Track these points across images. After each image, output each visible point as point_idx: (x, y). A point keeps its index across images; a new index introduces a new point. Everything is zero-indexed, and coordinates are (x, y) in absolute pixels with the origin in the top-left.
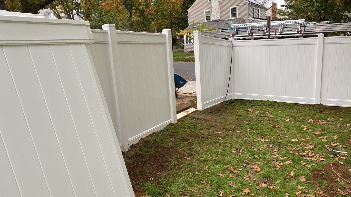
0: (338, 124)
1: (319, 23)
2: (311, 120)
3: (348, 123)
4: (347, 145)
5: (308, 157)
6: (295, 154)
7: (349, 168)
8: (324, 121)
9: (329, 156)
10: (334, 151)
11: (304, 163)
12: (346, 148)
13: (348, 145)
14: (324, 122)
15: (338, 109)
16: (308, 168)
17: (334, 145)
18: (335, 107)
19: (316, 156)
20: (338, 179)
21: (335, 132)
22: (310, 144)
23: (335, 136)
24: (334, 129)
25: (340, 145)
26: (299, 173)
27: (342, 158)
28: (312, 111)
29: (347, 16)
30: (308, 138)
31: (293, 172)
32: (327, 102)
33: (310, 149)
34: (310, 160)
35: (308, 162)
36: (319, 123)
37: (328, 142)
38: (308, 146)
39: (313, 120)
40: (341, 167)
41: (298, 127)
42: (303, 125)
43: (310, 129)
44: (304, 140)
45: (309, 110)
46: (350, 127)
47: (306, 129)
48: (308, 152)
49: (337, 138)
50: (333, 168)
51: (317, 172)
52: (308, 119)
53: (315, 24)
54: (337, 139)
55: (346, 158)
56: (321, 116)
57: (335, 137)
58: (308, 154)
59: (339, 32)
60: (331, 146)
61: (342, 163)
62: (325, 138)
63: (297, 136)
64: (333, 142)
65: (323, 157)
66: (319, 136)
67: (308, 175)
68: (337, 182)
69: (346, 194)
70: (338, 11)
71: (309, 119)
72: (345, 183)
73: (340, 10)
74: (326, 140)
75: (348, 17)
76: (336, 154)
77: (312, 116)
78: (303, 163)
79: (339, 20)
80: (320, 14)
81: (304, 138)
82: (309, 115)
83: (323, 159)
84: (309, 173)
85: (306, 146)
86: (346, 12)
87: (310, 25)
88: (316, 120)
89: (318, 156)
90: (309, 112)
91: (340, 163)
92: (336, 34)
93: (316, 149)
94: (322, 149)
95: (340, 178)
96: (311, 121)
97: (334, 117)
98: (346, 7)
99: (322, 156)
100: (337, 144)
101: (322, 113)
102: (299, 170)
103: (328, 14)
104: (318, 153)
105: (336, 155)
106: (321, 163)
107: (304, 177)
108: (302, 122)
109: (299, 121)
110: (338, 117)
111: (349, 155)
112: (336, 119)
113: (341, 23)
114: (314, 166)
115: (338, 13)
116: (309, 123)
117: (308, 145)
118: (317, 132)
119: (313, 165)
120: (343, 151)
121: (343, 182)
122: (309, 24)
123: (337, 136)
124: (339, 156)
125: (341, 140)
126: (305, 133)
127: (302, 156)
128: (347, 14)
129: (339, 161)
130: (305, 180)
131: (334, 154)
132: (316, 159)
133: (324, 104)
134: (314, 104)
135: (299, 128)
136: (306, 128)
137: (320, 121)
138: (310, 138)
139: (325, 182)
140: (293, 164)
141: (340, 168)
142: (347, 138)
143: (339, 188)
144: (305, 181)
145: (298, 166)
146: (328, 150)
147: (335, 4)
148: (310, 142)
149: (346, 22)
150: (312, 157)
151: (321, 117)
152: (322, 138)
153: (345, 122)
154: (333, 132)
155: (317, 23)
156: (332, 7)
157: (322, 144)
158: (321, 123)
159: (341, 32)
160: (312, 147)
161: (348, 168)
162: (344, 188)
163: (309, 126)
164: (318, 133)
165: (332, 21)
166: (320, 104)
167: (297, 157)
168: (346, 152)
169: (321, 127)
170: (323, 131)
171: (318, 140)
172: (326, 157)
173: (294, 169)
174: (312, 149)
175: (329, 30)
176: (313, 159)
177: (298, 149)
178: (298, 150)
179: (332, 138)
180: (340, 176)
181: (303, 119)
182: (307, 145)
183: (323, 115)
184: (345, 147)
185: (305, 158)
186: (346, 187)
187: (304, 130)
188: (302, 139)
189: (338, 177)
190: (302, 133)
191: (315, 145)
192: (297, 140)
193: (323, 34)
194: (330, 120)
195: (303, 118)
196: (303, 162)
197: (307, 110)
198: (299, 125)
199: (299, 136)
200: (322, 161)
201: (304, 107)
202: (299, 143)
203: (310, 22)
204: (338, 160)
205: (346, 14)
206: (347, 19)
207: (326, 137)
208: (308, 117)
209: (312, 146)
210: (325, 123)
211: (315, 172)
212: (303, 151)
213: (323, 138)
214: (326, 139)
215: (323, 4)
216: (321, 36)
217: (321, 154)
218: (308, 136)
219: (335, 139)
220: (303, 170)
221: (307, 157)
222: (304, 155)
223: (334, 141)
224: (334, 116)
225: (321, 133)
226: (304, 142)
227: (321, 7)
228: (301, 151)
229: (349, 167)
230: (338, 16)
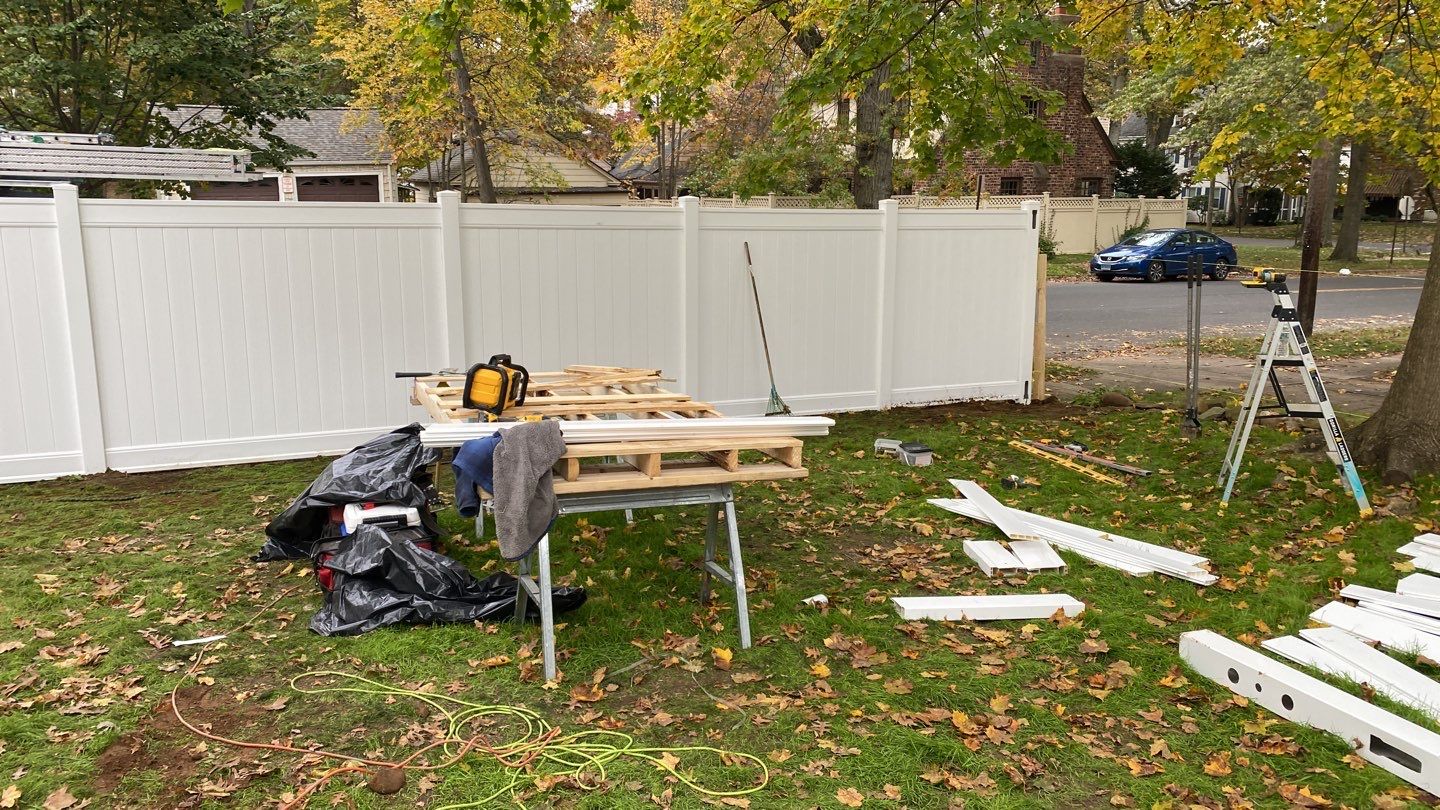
0: (183, 537)
1: (56, 138)
2: (73, 545)
3: (218, 524)
4: (222, 609)
5: (77, 701)
6: (15, 708)
7: (235, 689)
8: (128, 535)
9: (160, 668)
10: (177, 643)
11: (62, 734)
12: (218, 622)
13: (225, 606)
14: (131, 542)
15: (180, 479)
16: (81, 747)
17: (173, 621)
18: (169, 475)
19: (111, 685)
20: (202, 746)
21: (175, 571)
22: (79, 645)
23: (175, 587)
24: (171, 560)
25: (198, 614)
26: (41, 783)
27: (207, 662)
28: (76, 505)
29: (165, 121)
30: (69, 624)
31: (13, 788)
32: (136, 456)
33: (82, 666)
34: (84, 712)
35: (80, 723)
36: (111, 547)
37: (154, 614)
38: (72, 655)
39: (85, 543)
40: (208, 695)
41: (20, 584)
42: (39, 571)
43: (74, 580)
44: (51, 634)
45: (62, 505)
46: (226, 540)
47: (57, 584)
48: (73, 679)
49: (183, 592)
50: (180, 712)
51: (118, 751)
52: (63, 544)
53: (37, 139)
54: (184, 595)
55: (223, 656)
56: (115, 517)
57: (175, 591)
58: (74, 687)
59: (148, 181)
60: (164, 631)
61: (210, 681)
62: (137, 604)
63: (18, 627)
64: (171, 613)
65: (138, 683)
66: (116, 600)
67: (82, 777)
68: (200, 758)
69: (234, 788)
70: (128, 98)
71: (66, 542)
72: (226, 750)
73: (137, 96)
74: (143, 611)
75: (169, 127)
76: (184, 656)
77: (77, 528)
78: (57, 734)
79: (138, 132)
80: (56, 98)
81: (54, 627)
82: (65, 526)
83: (138, 690)
84: (86, 763)
85: (63, 658)
86: (161, 106)
87: (14, 144)
88: (97, 539)
89: (118, 685)
90: (67, 510)
91: (204, 684)
92: (138, 190)
93: (106, 656)
94: (132, 652)
95: (209, 741)
96: (79, 550)
97: (167, 514)
98: (156, 86)
99: (135, 679)
100: (184, 616)
101: (117, 506)
102: (42, 769)
103: (89, 106)
104: (118, 673)
105: (186, 658)
106: (133, 706)
107: (63, 790)
108: (36, 559)
109: (23, 560)
110: (182, 509)
111: (230, 645)
112: (175, 518)
113: (145, 149)
114: (104, 728)
115: (131, 105)
116: (69, 560)
117: (71, 650)
118: (105, 588)
119: (99, 727)
120: (211, 633)
121: (218, 749)
122: (13, 138)
123: (185, 583)
124: (198, 656)
125: (198, 595)
126: (56, 602)
127: (49, 704)
128: (165, 112)
129: (199, 675)
130: (69, 801)
131: (177, 657)
132: (109, 700)
133: (122, 470)
134: (83, 473)
135: (24, 589)
136: (54, 582)
137: (113, 539)
138: (80, 621)
139: (153, 778)
140: (12, 755)
141: (204, 703)
142: (221, 583)
143: (206, 779)
144: (72, 806)
145: (34, 757)
146: (154, 646)
147: (110, 67)
148: (77, 637)
149: (167, 146)
150: (95, 695)
151: (117, 521)
152: (126, 606)
153: (206, 523)
154: (169, 573)
155: (48, 137)
156: (104, 79)
157: (131, 628)
158: (120, 549)
159: (155, 181)
160: (92, 652)
161: (234, 693)
162: (225, 771)
163: (70, 570)
164: (109, 590)
165: (108, 137)
166: (108, 470)
167: (29, 716)
168: (222, 633)
169: (118, 562)
170: (128, 579)
171: (112, 618)
172: (151, 678)
173: (18, 773)
174: (92, 664)
176: (96, 702)
177: (26, 682)
178: (27, 688)
179: (166, 595)
180: (207, 734)
181: (42, 545)
182: (67, 653)
183: (122, 512)
184: (215, 617)
185: (62, 710)
186: (231, 765)
187: (47, 591)
188: (43, 636)
189: (201, 738)
190: (40, 610)
191: (103, 641)
192: (19, 644)
193: (75, 187)
194: (151, 526)
195: (38, 540)
196: (55, 731)
197: (56, 506)
198: (25, 577)
199: (28, 622)
200: (135, 698)
201: (38, 493)
202: (28, 655)
203: (17, 129)
204: (194, 675)
205: (159, 113)
206: (169, 133)
207: (143, 597)
208: (59, 534)
209: (88, 649)
210: (135, 545)
211: (109, 752)
212: (54, 682)
213: (131, 607)
214: (143, 605)
215: (63, 63)
216: (65, 192)
217: (129, 670)
218: (70, 614)
219: (178, 596)
220: (58, 761)
221: (73, 703)
222: (59, 700)
223: (174, 605)
224: (167, 509)
225: (121, 587)
226: (55, 642)
227: (57, 72)
228: (43, 685)
229: (236, 685)
230: (130, 115)
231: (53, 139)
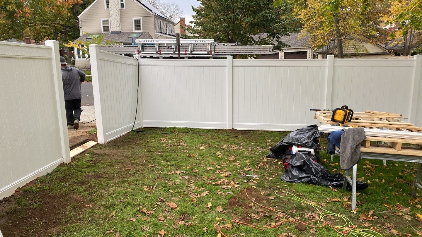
0: (249, 148)
1: (228, 44)
2: (225, 146)
3: (258, 146)
4: (258, 169)
5: (224, 185)
6: (211, 184)
7: (261, 191)
8: (236, 145)
9: (243, 181)
10: (247, 175)
11: (221, 192)
12: (257, 172)
13: (259, 168)
14: (237, 147)
15: (249, 133)
16: (225, 197)
17: (246, 170)
18: (247, 131)
19: (232, 183)
20: (252, 204)
21: (247, 156)
22: (225, 171)
23: (247, 161)
24: (246, 153)
25: (252, 169)
26: (216, 203)
27: (254, 182)
28: (225, 136)
29: (252, 38)
30: (223, 165)
31: (210, 203)
32: (240, 126)
33: (225, 177)
34: (226, 188)
35: (225, 191)
36: (233, 148)
37: (242, 167)
38: (223, 173)
39: (227, 146)
40: (254, 191)
41: (213, 154)
42: (217, 151)
43: (224, 155)
44: (219, 167)
45: (222, 136)
46: (260, 150)
47: (221, 155)
48: (223, 179)
49: (249, 162)
50: (247, 194)
51: (233, 200)
52: (222, 145)
53: (224, 45)
54: (249, 163)
55: (258, 181)
56: (234, 141)
57: (247, 162)
58: (224, 181)
59: (247, 54)
60: (244, 171)
61: (255, 187)
62: (238, 163)
63: (212, 164)
64: (246, 167)
65: (238, 184)
66: (233, 161)
67: (225, 204)
68: (252, 207)
69: (260, 217)
70: (244, 33)
71: (223, 145)
72: (258, 207)
73: (246, 32)
74: (239, 166)
75: (253, 40)
76: (249, 179)
77: (226, 142)
78: (220, 192)
79: (245, 42)
80: (228, 34)
81: (220, 166)
82: (223, 141)
83: (238, 186)
84: (226, 201)
85: (221, 174)
86: (252, 35)
87: (219, 46)
88: (229, 145)
89: (233, 183)
90: (223, 137)
91: (253, 188)
92: (244, 57)
93: (231, 175)
94: (237, 176)
95: (254, 203)
96: (225, 147)
97: (246, 141)
98: (251, 29)
99: (237, 183)
100: (249, 169)
101: (234, 138)
102: (216, 200)
103: (235, 36)
104: (233, 180)
105: (249, 180)
106: (236, 190)
107: (221, 207)
108: (217, 148)
109: (214, 148)
110: (249, 141)
111: (260, 179)
112: (248, 143)
113: (248, 46)
114: (230, 193)
115: (245, 35)
116: (223, 149)
117: (224, 172)
118: (231, 158)
119: (229, 193)
120: (255, 175)
121: (256, 206)
122: (219, 45)
123: (249, 160)
124: (252, 180)
125: (253, 164)
126: (220, 159)
127: (218, 185)
128: (253, 36)
129: (252, 185)
130: (222, 210)
131: (247, 179)
132: (231, 187)
133: (236, 129)
134: (227, 128)
135: (214, 155)
136: (220, 154)
137: (233, 146)
138: (225, 165)
139: (241, 209)
140: (210, 195)
141: (253, 193)
142: (258, 162)
143: (253, 213)
144: (222, 211)
145: (215, 197)
146: (242, 175)
147: (241, 25)
148: (225, 169)
149: (252, 45)
150: (228, 184)
151: (234, 142)
152: (236, 163)
153: (255, 145)
154: (246, 157)
155: (226, 44)
156: (239, 28)
157: (236, 169)
158: (235, 149)
159: (248, 54)
160: (228, 174)
161: (260, 192)
162: (258, 212)
163: (224, 152)
164: (232, 159)
165: (239, 43)
166: (233, 128)
167: (214, 186)
168: (258, 175)
169: (234, 152)
170: (236, 157)
171: (232, 166)
172: (241, 183)
173: (211, 200)
174: (227, 177)
175: (237, 53)
176: (228, 186)
177: (214, 178)
178: (214, 179)
179: (245, 162)
180: (254, 201)
181: (218, 145)
182: (222, 173)
183: (235, 139)
184: (256, 171)
185: (221, 187)
186: (259, 211)
187: (219, 156)
188: (217, 167)
189: (252, 202)
190: (217, 161)
191: (230, 172)
192: (212, 168)
193: (232, 56)
194: (242, 144)
195: (217, 144)
196: (219, 191)
197: (221, 136)
198: (214, 152)
199: (214, 163)
200: (237, 187)
201: (217, 132)
202: (214, 171)
203: (219, 42)
204: (251, 185)
205: (251, 36)
206: (253, 41)
207: (239, 162)
208: (222, 143)
209: (227, 173)
210: (238, 148)
211: (231, 200)
212: (219, 179)
213: (237, 164)
214: (239, 164)
215: (231, 25)
216: (230, 57)
217: (236, 180)
218: (223, 163)
219: (248, 163)
220: (220, 199)
221: (223, 185)
222: (220, 184)
223: (247, 165)
224: (246, 140)
225: (235, 158)
226: (220, 169)
227: (229, 27)
228: (217, 179)
229: (261, 190)
230: (244, 37)
231: (227, 44)
